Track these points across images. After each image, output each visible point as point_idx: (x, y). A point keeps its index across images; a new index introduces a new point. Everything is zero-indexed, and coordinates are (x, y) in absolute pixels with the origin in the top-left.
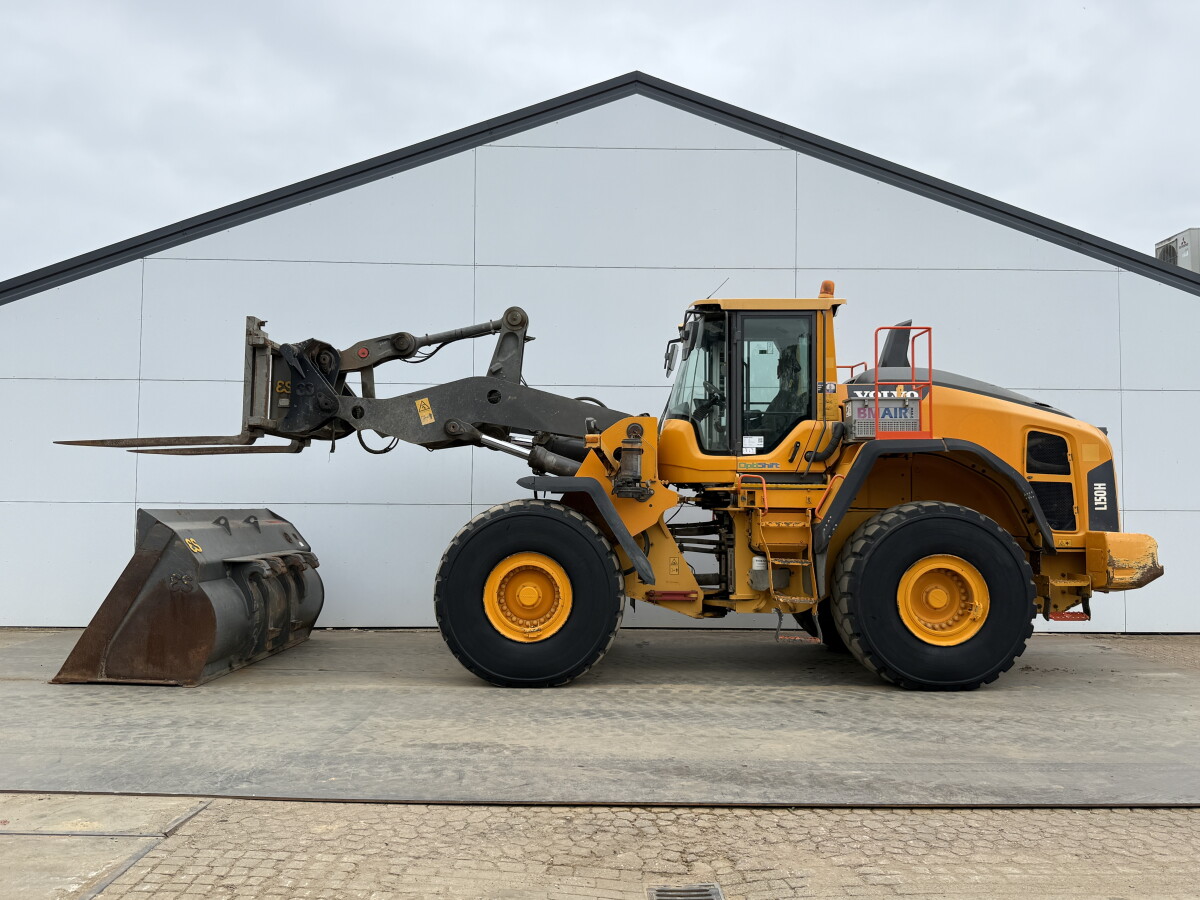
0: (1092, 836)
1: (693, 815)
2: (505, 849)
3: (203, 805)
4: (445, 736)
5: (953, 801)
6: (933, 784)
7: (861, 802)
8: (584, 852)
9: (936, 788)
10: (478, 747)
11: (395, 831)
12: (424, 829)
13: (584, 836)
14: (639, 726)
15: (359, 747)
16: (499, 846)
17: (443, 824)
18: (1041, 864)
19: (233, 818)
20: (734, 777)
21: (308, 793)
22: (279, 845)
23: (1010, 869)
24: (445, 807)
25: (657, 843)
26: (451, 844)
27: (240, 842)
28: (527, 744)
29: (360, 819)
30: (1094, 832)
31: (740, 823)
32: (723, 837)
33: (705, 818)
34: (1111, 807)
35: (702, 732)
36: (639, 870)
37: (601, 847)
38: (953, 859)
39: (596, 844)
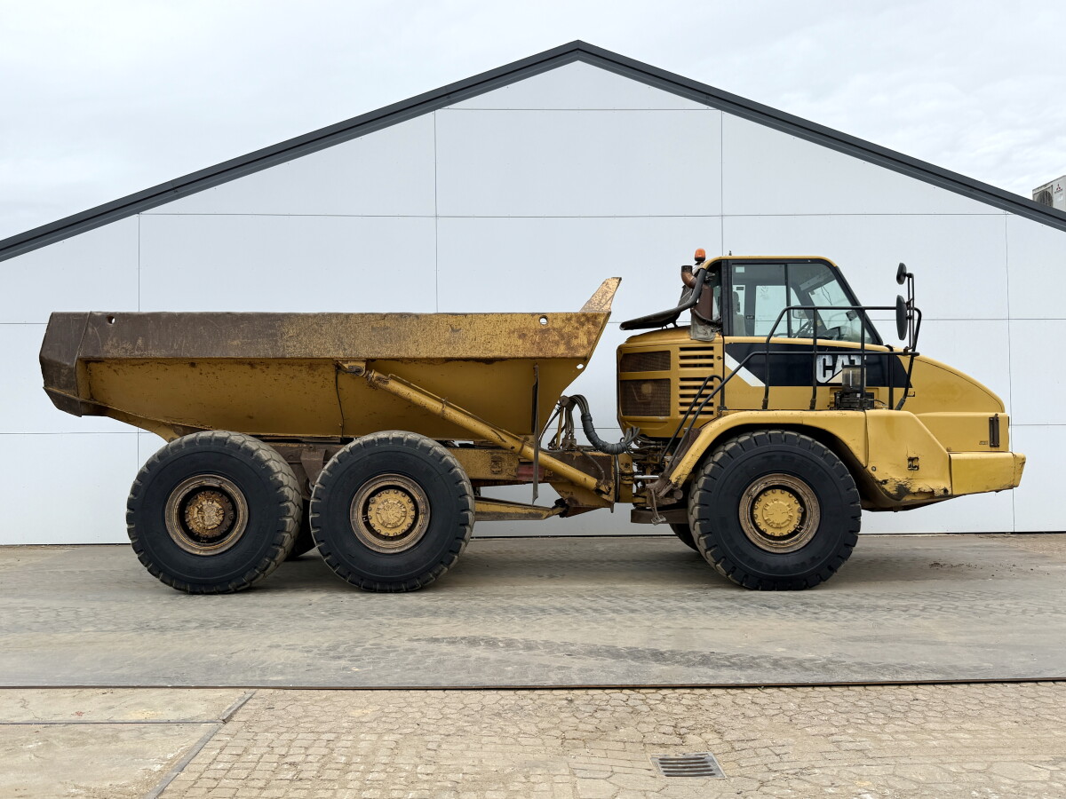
0: (1025, 705)
1: (677, 695)
2: (521, 726)
3: (248, 695)
4: (443, 631)
5: (900, 678)
7: (820, 681)
8: (590, 727)
9: (883, 667)
10: (474, 641)
11: (422, 713)
12: (447, 711)
13: (586, 714)
17: (462, 706)
18: (986, 731)
19: (278, 705)
20: (705, 661)
21: (338, 682)
23: (962, 735)
24: (459, 692)
25: (652, 719)
26: (474, 723)
27: (292, 725)
28: (516, 637)
29: (389, 704)
30: (1026, 702)
31: (719, 700)
32: (707, 713)
33: (688, 697)
34: (1036, 681)
35: (667, 624)
36: (642, 742)
37: (603, 724)
38: (910, 727)
39: (598, 721)
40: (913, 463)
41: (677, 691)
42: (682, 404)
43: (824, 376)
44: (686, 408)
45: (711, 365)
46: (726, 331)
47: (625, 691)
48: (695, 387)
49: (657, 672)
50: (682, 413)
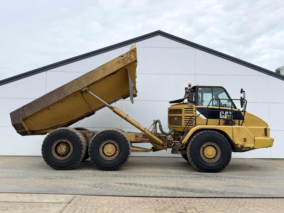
0: (275, 204)
2: (145, 206)
3: (74, 196)
4: (123, 181)
5: (242, 196)
7: (221, 197)
8: (162, 207)
9: (237, 193)
10: (131, 184)
11: (119, 202)
12: (125, 202)
13: (161, 204)
14: (166, 179)
16: (143, 206)
17: (129, 201)
18: (265, 210)
19: (82, 199)
20: (192, 191)
21: (98, 194)
23: (258, 211)
24: (128, 197)
27: (86, 205)
28: (142, 183)
29: (110, 200)
31: (195, 201)
32: (192, 204)
33: (187, 200)
35: (181, 181)
36: (176, 211)
37: (166, 206)
38: (245, 209)
39: (164, 206)
40: (245, 140)
41: (184, 198)
42: (185, 123)
43: (222, 116)
44: (186, 124)
45: (193, 113)
46: (196, 104)
47: (171, 198)
48: (188, 119)
49: (179, 194)
50: (185, 125)
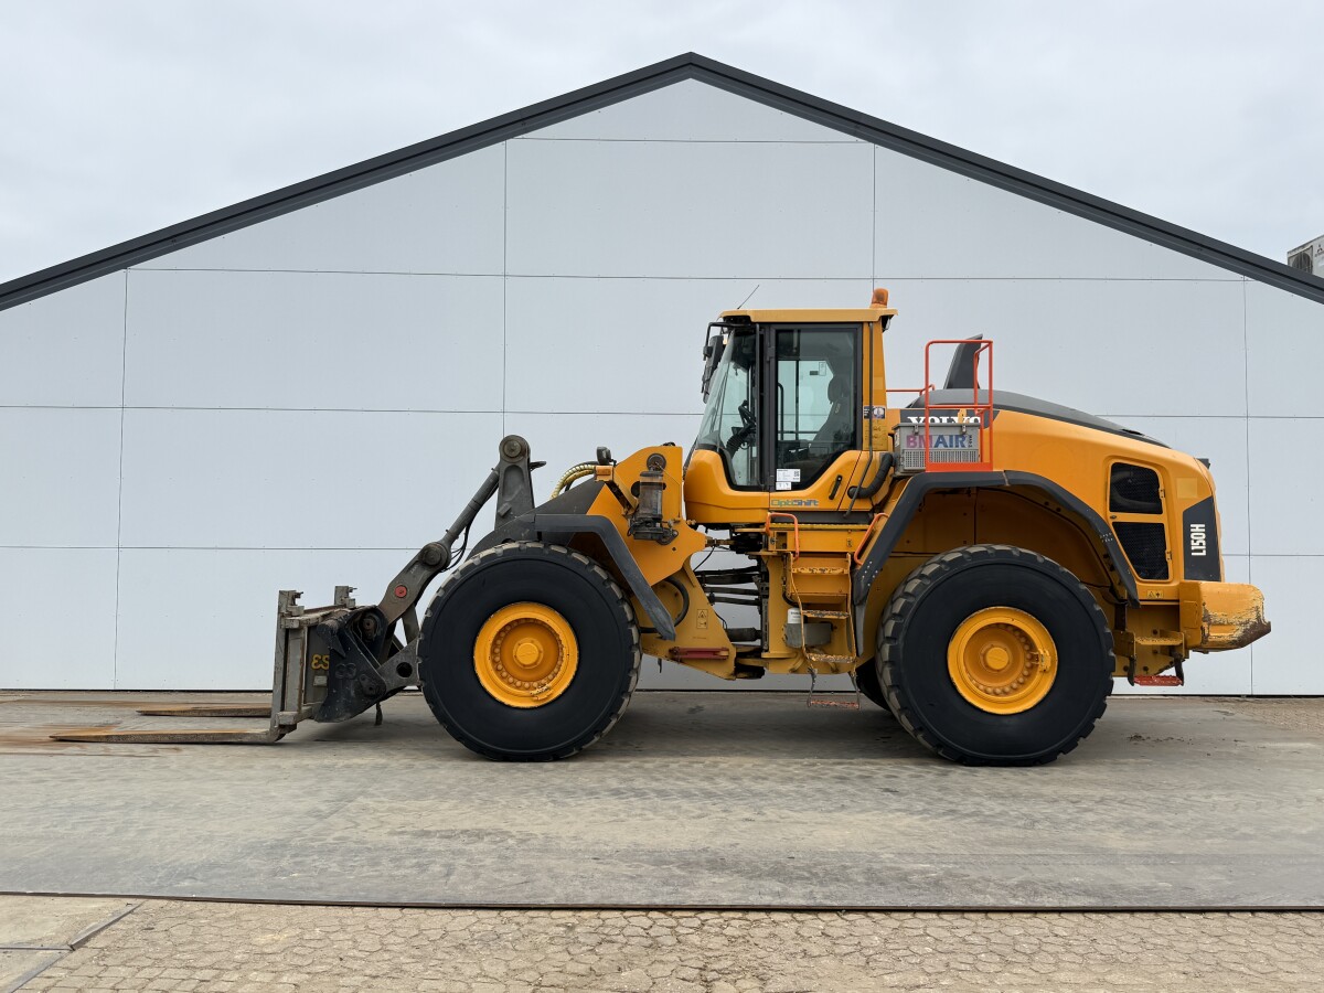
1: (721, 921)
3: (130, 908)
4: (443, 821)
5: (1039, 902)
6: (1014, 881)
7: (926, 904)
9: (1017, 886)
10: (477, 835)
11: (355, 941)
12: (391, 939)
13: (585, 948)
14: (674, 808)
15: (337, 835)
16: (479, 961)
17: (416, 932)
19: (162, 924)
22: (209, 960)
24: (422, 911)
26: (418, 959)
29: (316, 926)
30: (1207, 943)
31: (778, 930)
32: (754, 949)
33: (736, 924)
34: (1228, 911)
35: (748, 814)
37: (603, 963)
41: (724, 914)
47: (652, 914)
